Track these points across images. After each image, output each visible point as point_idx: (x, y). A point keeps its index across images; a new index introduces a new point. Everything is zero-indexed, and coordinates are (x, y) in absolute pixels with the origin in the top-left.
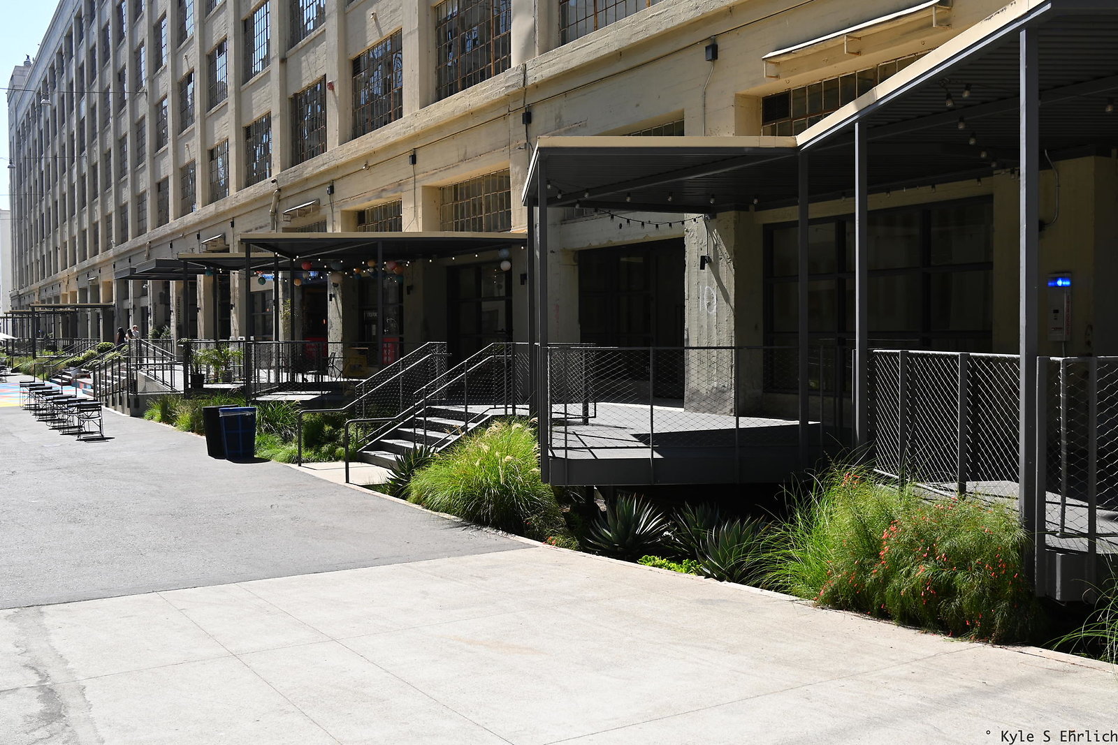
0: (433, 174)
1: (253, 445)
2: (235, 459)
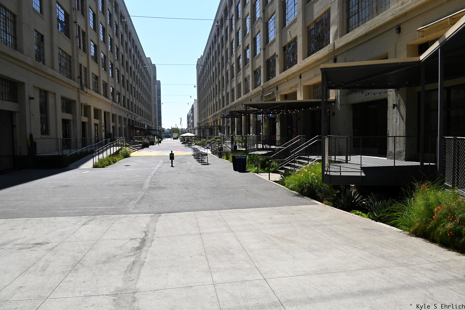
0: (306, 81)
1: (246, 167)
2: (240, 171)
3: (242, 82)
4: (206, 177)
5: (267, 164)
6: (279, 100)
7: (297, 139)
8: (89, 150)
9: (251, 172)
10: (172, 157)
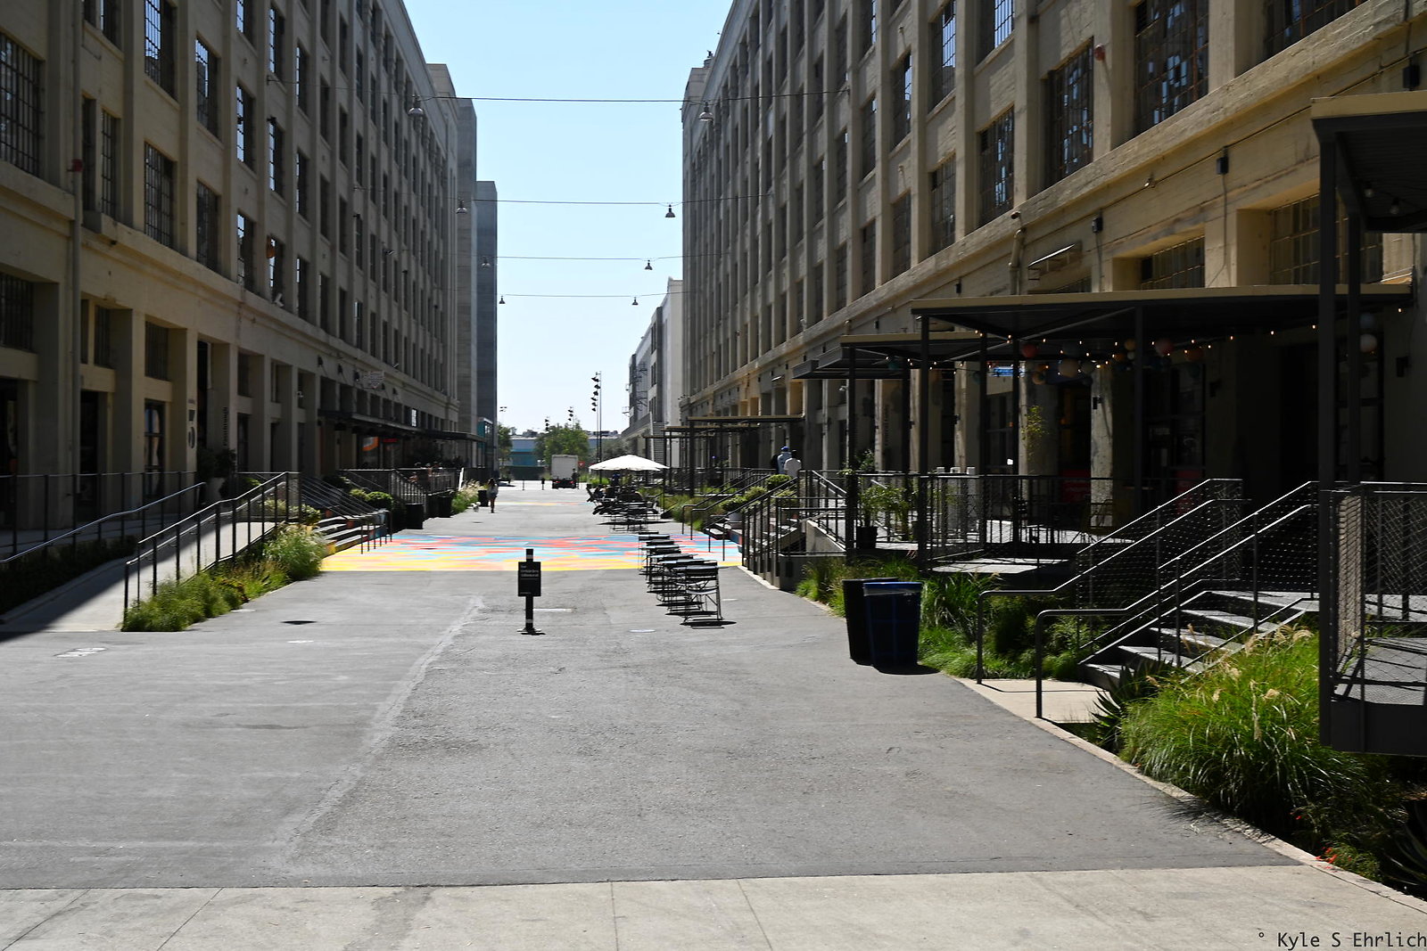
0: (1255, 188)
1: (916, 645)
2: (885, 666)
3: (915, 191)
4: (703, 691)
5: (1031, 632)
6: (1109, 289)
7: (1196, 499)
8: (111, 535)
9: (942, 672)
10: (530, 579)
